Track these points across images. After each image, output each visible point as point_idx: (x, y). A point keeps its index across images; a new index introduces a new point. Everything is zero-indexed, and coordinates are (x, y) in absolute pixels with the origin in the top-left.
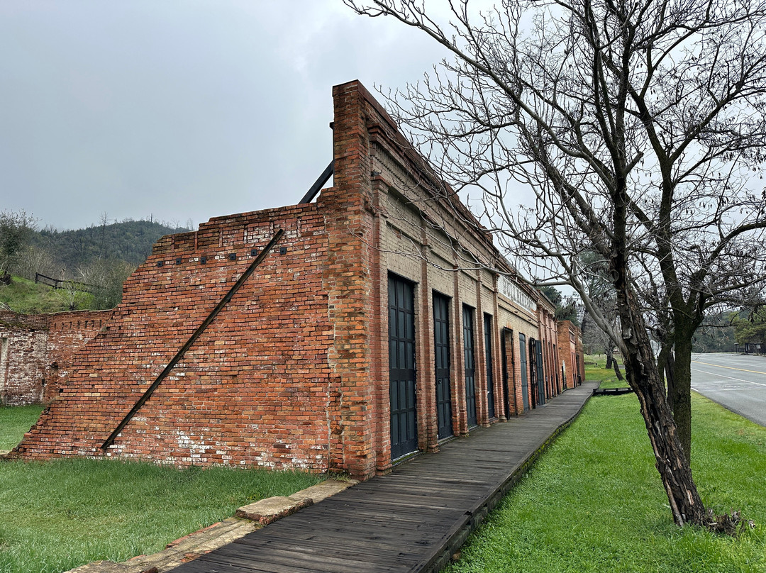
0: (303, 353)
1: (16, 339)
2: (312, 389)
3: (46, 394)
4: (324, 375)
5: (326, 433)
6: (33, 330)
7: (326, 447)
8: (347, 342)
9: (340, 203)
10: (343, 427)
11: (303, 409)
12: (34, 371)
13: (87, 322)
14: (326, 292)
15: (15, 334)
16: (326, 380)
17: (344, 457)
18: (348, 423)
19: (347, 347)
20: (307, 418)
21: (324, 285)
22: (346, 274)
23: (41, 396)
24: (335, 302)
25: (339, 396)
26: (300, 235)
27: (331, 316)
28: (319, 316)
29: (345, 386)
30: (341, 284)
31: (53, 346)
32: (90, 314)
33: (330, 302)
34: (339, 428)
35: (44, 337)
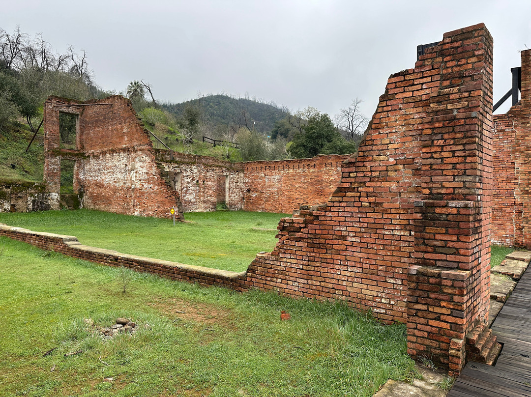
0: (498, 191)
1: (232, 176)
2: (503, 209)
3: (245, 205)
4: (511, 202)
5: (512, 230)
6: (238, 171)
7: (512, 235)
8: (527, 186)
9: (524, 114)
10: (523, 227)
11: (498, 218)
12: (239, 193)
13: (266, 167)
14: (513, 161)
15: (231, 173)
16: (513, 205)
17: (524, 241)
18: (527, 225)
19: (527, 189)
20: (501, 222)
21: (512, 157)
22: (527, 152)
23: (243, 206)
24: (519, 166)
25: (522, 212)
26: (496, 131)
27: (517, 173)
28: (508, 173)
29: (525, 207)
30: (524, 157)
31: (247, 180)
32: (268, 162)
33: (516, 166)
34: (520, 227)
35: (242, 175)
